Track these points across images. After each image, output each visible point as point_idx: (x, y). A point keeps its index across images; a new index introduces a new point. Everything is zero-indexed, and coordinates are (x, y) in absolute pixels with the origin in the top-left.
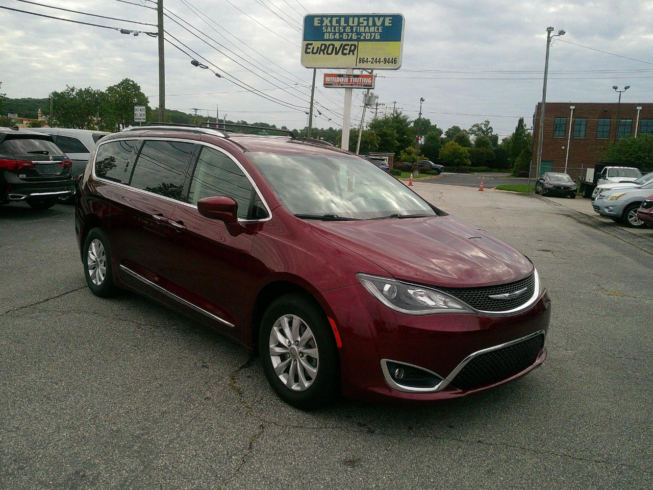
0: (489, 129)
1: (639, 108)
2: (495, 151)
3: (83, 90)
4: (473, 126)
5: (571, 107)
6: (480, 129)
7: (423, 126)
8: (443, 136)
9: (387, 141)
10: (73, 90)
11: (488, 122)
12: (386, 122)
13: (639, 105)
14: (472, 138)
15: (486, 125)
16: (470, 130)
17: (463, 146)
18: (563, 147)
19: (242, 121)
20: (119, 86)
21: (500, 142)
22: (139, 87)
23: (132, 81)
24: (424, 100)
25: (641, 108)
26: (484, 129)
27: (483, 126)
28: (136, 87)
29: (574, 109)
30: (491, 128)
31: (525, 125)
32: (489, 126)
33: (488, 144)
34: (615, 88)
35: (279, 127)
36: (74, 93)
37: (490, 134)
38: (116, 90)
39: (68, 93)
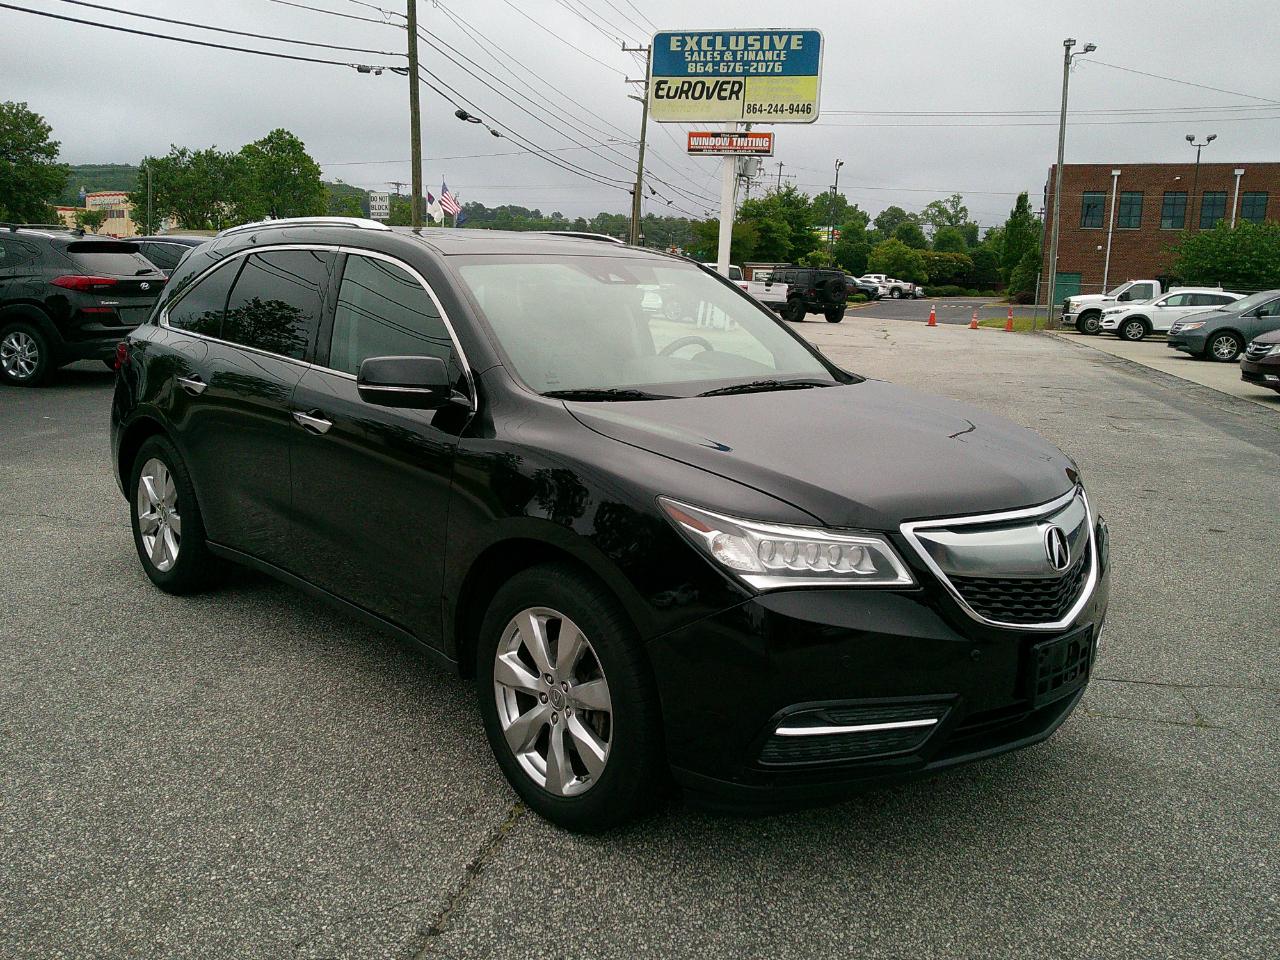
0: (960, 212)
1: (1239, 172)
2: (973, 256)
3: (203, 152)
4: (930, 206)
5: (1114, 173)
6: (942, 212)
7: (833, 207)
8: (871, 227)
9: (773, 241)
10: (183, 153)
11: (959, 198)
12: (769, 204)
13: (1239, 166)
14: (928, 230)
15: (955, 203)
16: (925, 213)
17: (912, 246)
18: (1100, 247)
19: (474, 203)
20: (264, 143)
21: (981, 237)
22: (302, 144)
23: (288, 133)
24: (841, 164)
25: (1242, 172)
26: (951, 211)
27: (948, 206)
28: (296, 146)
29: (1118, 176)
30: (964, 209)
31: (1030, 206)
32: (961, 205)
33: (959, 242)
34: (1190, 139)
35: (546, 214)
36: (185, 159)
37: (962, 222)
38: (259, 152)
39: (174, 159)
